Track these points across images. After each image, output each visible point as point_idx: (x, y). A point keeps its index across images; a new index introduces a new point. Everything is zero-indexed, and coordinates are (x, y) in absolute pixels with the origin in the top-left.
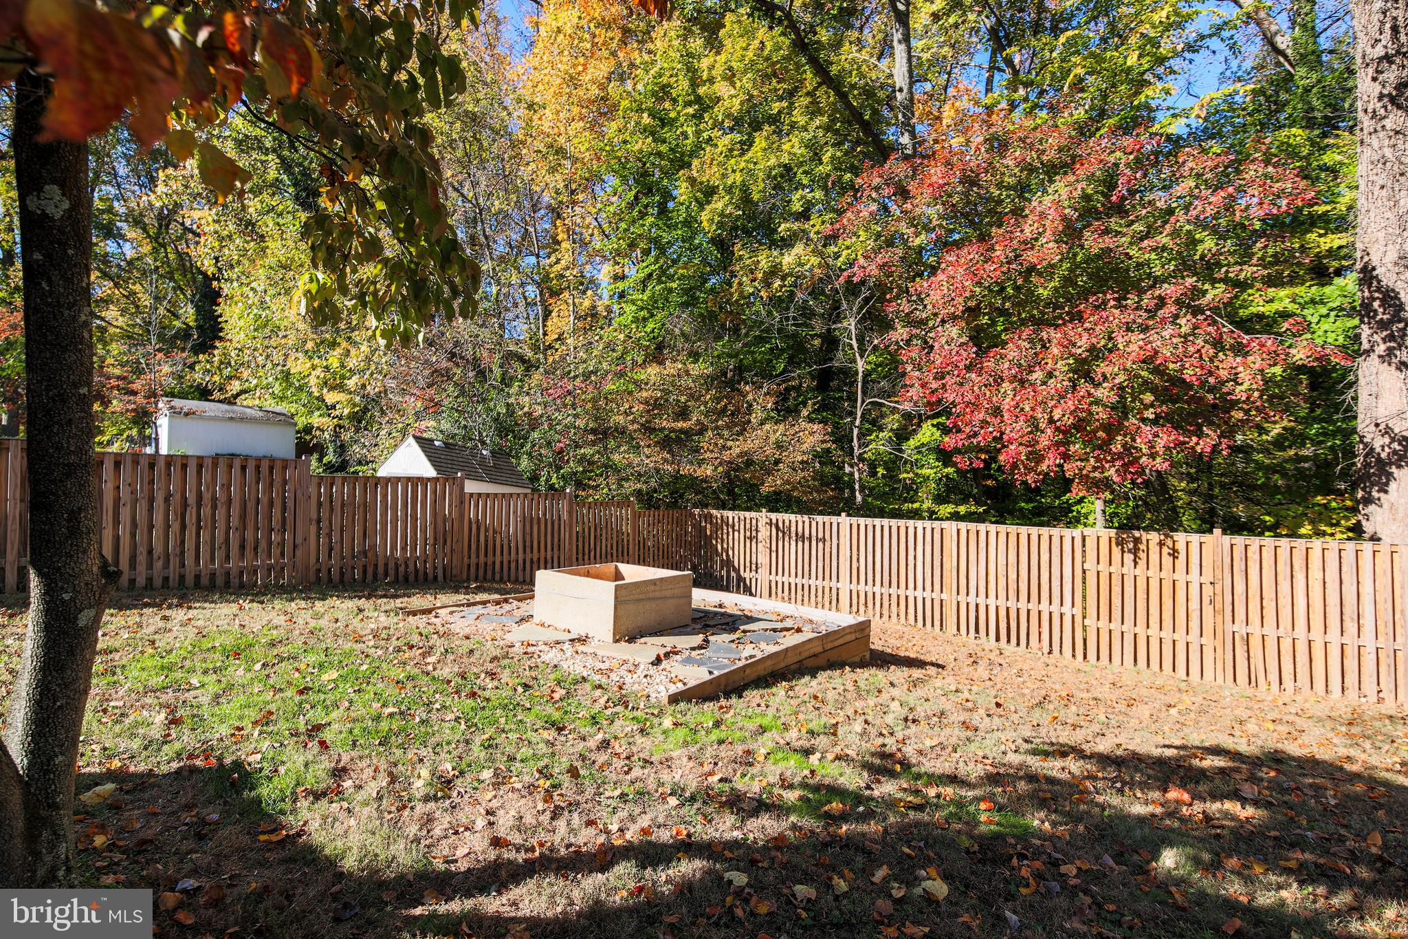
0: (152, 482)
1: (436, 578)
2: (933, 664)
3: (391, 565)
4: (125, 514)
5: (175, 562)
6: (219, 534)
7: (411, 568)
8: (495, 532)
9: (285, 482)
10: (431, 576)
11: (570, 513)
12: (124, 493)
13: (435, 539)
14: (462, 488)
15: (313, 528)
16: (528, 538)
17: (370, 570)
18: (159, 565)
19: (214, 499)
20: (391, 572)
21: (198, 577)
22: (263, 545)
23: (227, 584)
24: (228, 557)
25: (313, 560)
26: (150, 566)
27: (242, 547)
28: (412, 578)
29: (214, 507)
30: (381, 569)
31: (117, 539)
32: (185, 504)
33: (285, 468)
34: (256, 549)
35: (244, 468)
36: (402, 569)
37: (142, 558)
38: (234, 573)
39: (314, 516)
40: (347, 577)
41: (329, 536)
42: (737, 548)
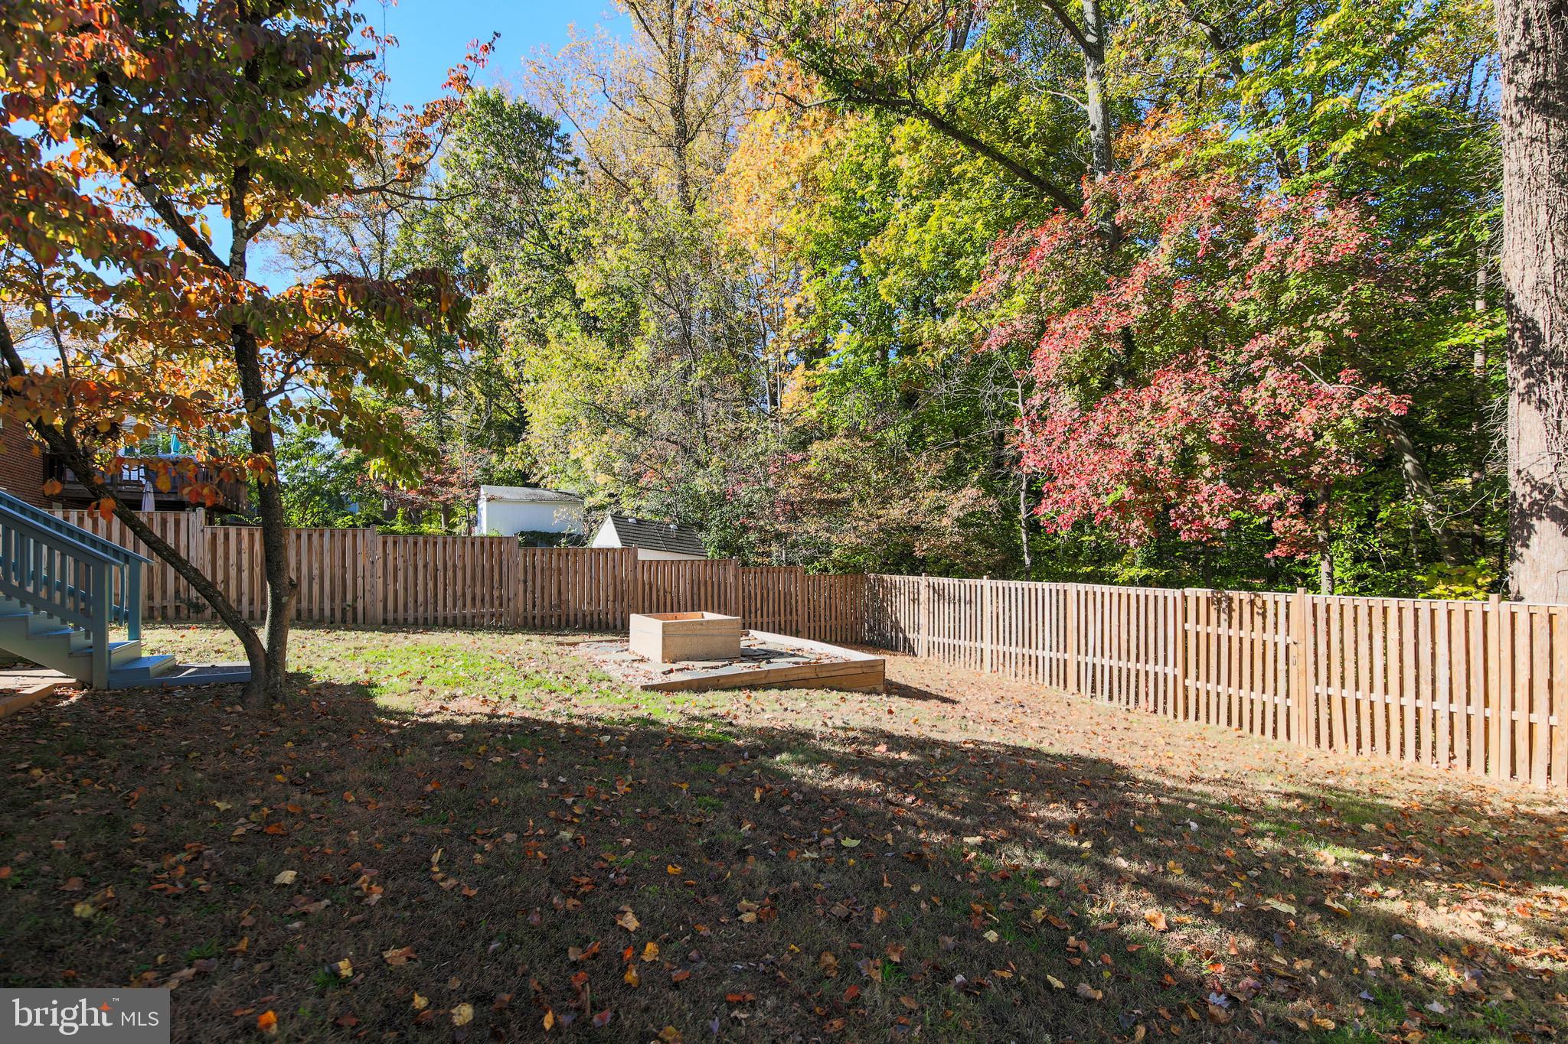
0: (415, 554)
1: (615, 627)
2: (937, 697)
3: (580, 615)
4: (401, 575)
5: (430, 608)
6: (459, 589)
7: (595, 617)
8: (665, 592)
9: (501, 553)
10: (611, 625)
11: (736, 577)
12: (400, 563)
13: (615, 596)
14: (636, 557)
15: (521, 587)
16: (696, 597)
17: (563, 619)
18: (421, 609)
19: (455, 566)
20: (580, 621)
21: (445, 618)
22: (487, 598)
23: (464, 624)
24: (464, 606)
25: (521, 610)
26: (416, 610)
27: (473, 599)
28: (596, 626)
29: (455, 572)
30: (572, 618)
31: (396, 592)
32: (436, 570)
33: (500, 543)
34: (483, 600)
35: (473, 544)
36: (588, 619)
37: (411, 605)
38: (469, 616)
39: (522, 578)
40: (547, 623)
41: (534, 593)
42: (901, 610)
